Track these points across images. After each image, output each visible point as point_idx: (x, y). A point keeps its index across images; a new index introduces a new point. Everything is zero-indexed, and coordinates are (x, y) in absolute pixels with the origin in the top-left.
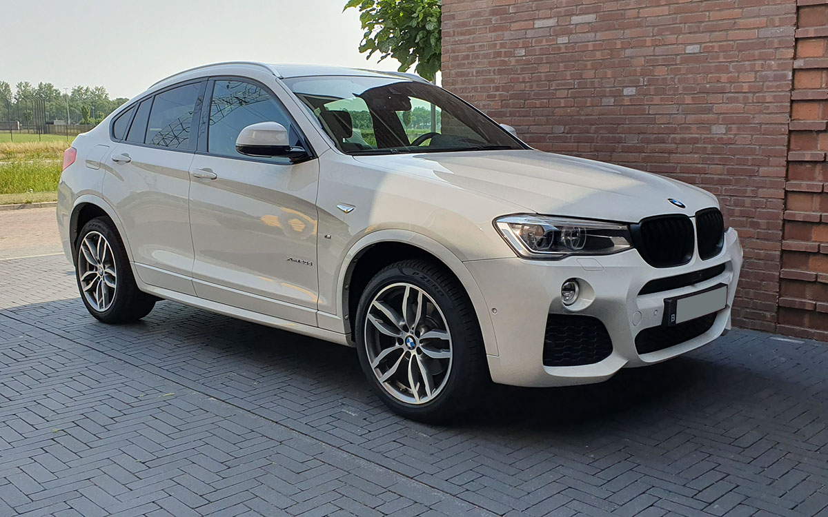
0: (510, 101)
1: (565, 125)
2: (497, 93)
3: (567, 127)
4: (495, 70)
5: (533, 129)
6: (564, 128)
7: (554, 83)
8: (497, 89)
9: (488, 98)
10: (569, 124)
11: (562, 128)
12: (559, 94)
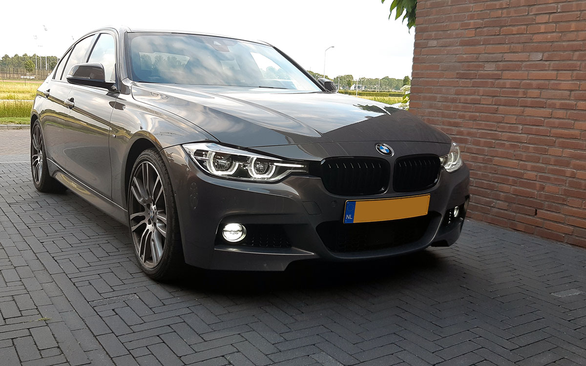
0: (485, 29)
1: (543, 52)
2: (472, 21)
3: (546, 54)
5: (508, 57)
6: (543, 56)
7: (534, 9)
8: (472, 17)
9: (461, 27)
10: (549, 51)
11: (539, 56)
12: (539, 19)
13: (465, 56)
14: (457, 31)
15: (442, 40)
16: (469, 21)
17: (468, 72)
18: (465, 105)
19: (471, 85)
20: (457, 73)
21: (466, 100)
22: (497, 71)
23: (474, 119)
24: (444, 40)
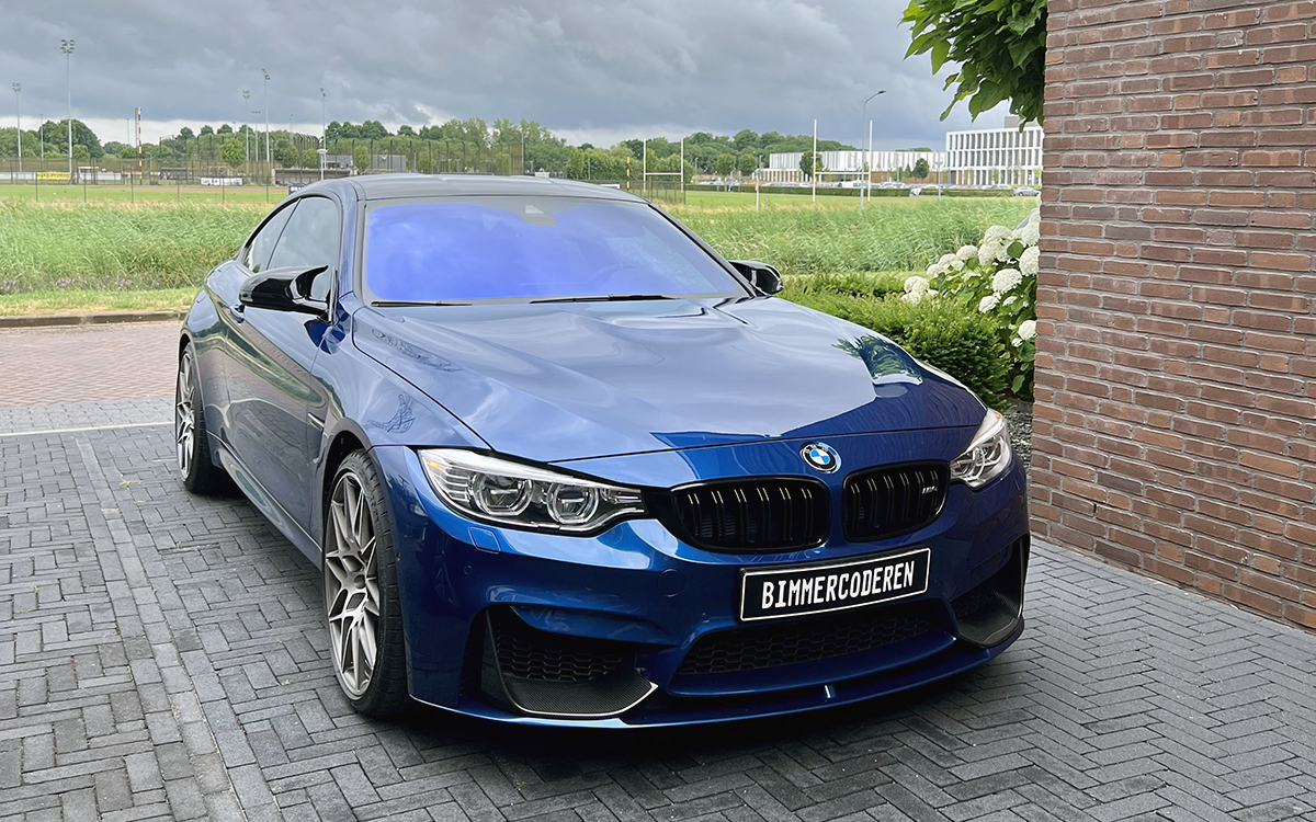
0: (1205, 152)
2: (1172, 132)
4: (1165, 81)
8: (1172, 123)
9: (1149, 143)
13: (1159, 209)
14: (1139, 153)
15: (1105, 171)
16: (1167, 132)
17: (1168, 246)
18: (1166, 320)
19: (1177, 277)
20: (1145, 248)
21: (1167, 308)
22: (1237, 247)
23: (1189, 354)
24: (1111, 170)
